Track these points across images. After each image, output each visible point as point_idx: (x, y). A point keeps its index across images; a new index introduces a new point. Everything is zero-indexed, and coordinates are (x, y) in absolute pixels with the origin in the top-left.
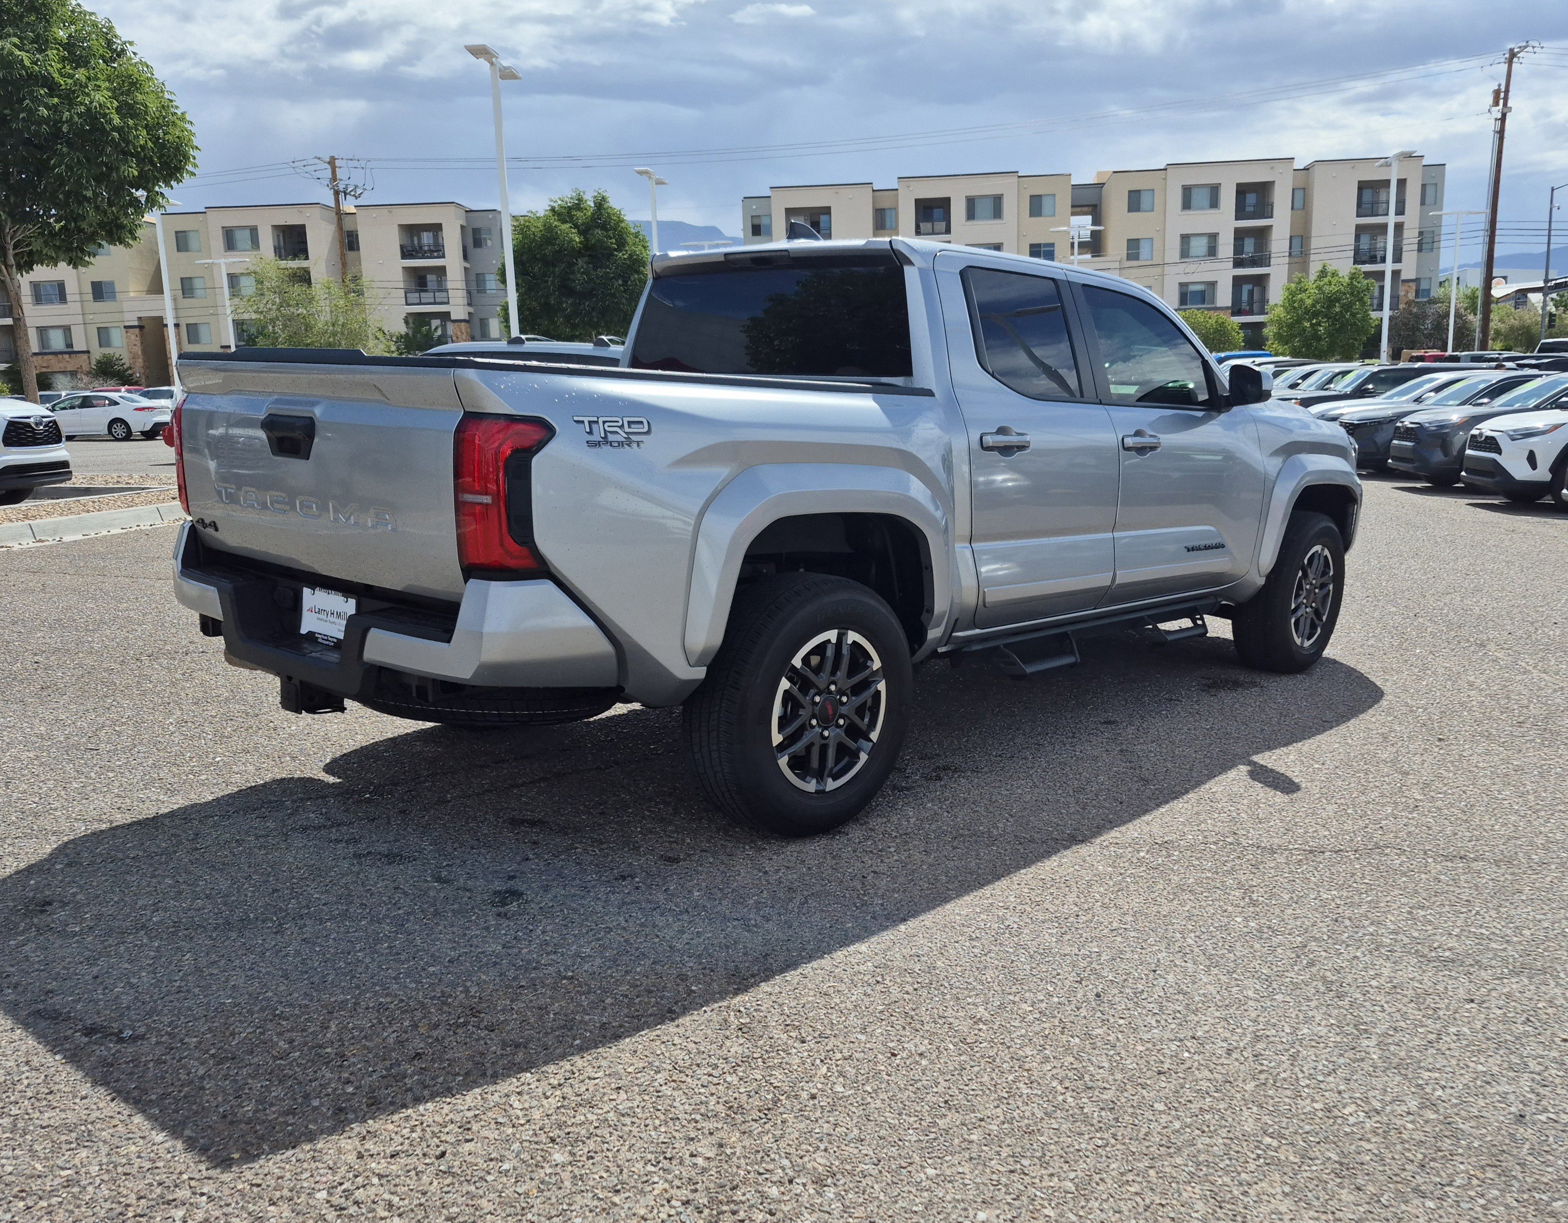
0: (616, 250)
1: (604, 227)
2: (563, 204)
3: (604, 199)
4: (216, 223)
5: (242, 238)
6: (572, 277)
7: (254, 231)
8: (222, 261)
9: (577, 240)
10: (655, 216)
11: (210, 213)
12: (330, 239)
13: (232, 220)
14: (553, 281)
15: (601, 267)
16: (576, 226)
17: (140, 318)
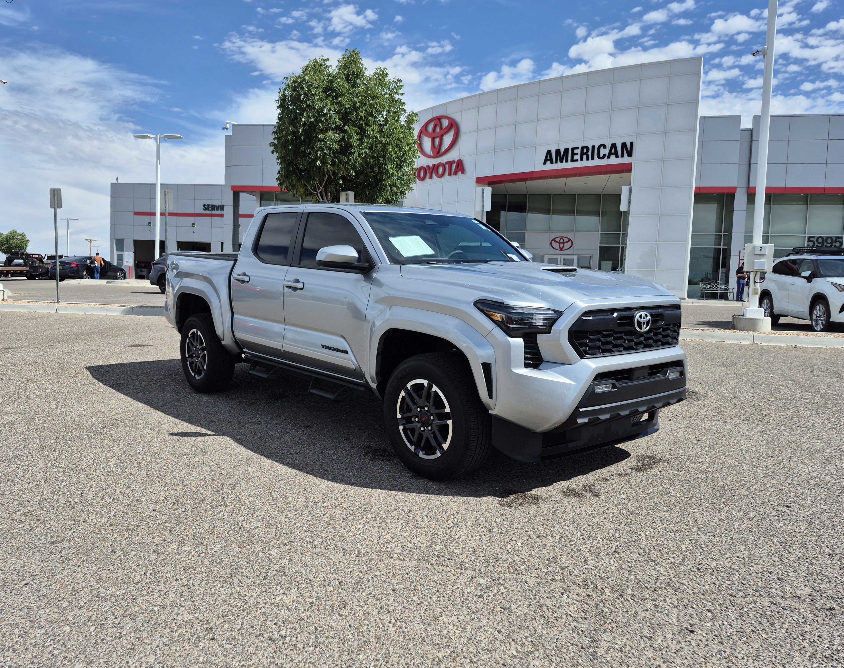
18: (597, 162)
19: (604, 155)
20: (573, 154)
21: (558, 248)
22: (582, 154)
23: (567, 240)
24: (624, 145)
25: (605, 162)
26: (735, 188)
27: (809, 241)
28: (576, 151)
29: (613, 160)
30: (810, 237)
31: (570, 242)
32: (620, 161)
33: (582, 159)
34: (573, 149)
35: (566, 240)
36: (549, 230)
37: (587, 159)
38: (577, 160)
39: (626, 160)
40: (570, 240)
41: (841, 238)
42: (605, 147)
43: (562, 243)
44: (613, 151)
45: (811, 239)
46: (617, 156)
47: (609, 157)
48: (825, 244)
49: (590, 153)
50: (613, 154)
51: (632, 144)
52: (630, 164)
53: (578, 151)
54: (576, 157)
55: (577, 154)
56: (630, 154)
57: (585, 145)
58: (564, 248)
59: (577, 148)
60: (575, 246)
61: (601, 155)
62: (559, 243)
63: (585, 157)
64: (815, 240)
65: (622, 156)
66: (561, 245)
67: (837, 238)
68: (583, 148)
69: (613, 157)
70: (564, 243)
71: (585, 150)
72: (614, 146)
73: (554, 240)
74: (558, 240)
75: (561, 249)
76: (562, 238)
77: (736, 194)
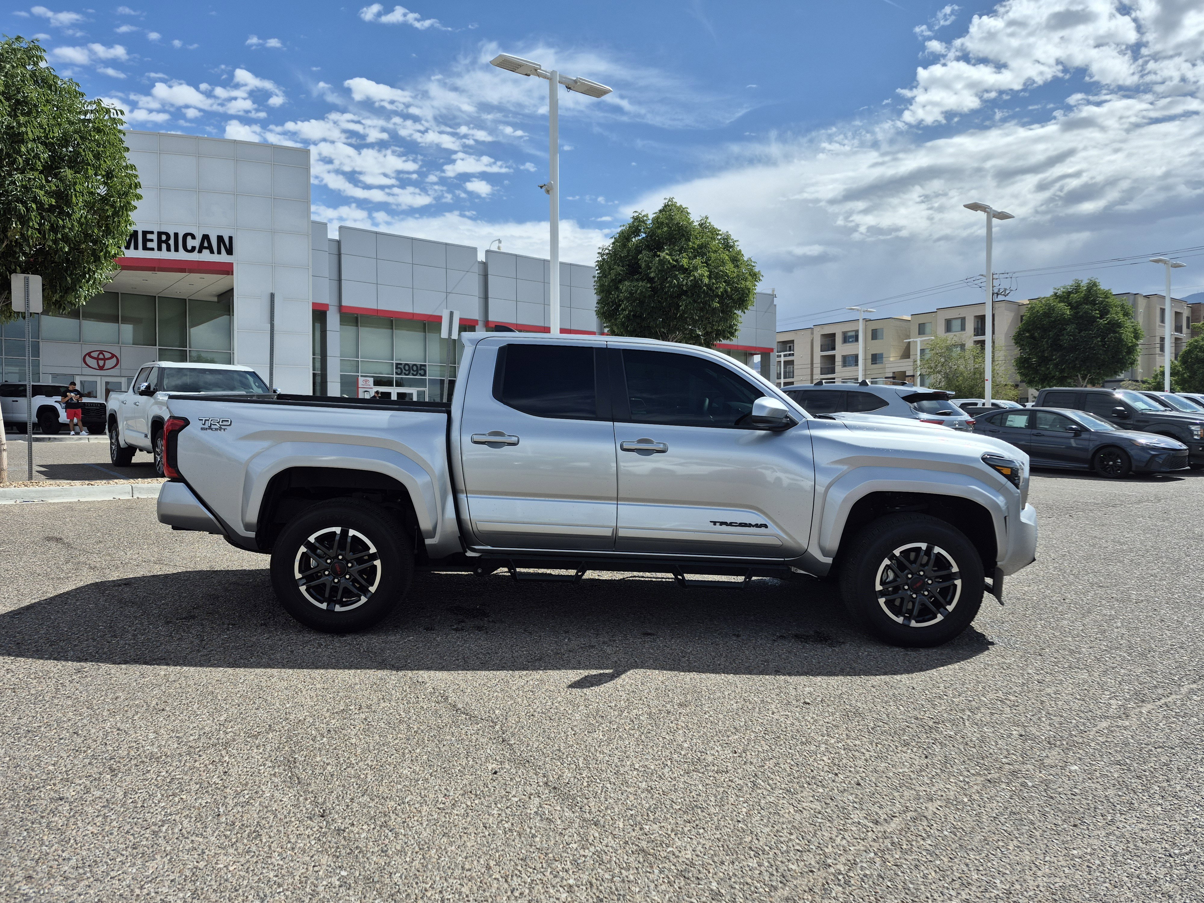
0: (1098, 318)
1: (1093, 303)
2: (1064, 290)
3: (1095, 284)
4: (942, 317)
5: (956, 325)
6: (1061, 338)
7: (963, 319)
8: (918, 340)
9: (1068, 313)
10: (1169, 291)
11: (939, 312)
12: (1010, 321)
13: (950, 315)
14: (1047, 342)
15: (1085, 330)
16: (1070, 304)
17: (894, 373)
18: (182, 255)
19: (193, 249)
20: (145, 240)
21: (97, 367)
22: (160, 242)
23: (110, 355)
24: (220, 239)
25: (194, 257)
26: (327, 306)
27: (397, 368)
28: (149, 236)
29: (206, 256)
30: (397, 364)
31: (115, 359)
32: (215, 258)
33: (160, 249)
34: (145, 233)
35: (108, 355)
36: (79, 339)
37: (168, 249)
38: (152, 249)
39: (224, 258)
40: (113, 356)
41: (425, 366)
42: (193, 237)
43: (101, 359)
44: (206, 244)
45: (399, 366)
46: (212, 252)
47: (200, 251)
48: (412, 372)
49: (172, 242)
50: (206, 248)
51: (231, 238)
52: (231, 265)
53: (154, 237)
54: (149, 245)
55: (152, 240)
56: (230, 252)
57: (163, 230)
58: (106, 367)
59: (152, 233)
60: (124, 363)
61: (189, 248)
62: (97, 359)
63: (164, 246)
64: (402, 367)
65: (219, 252)
66: (101, 363)
67: (421, 365)
68: (160, 234)
69: (206, 252)
70: (105, 359)
71: (164, 238)
72: (206, 237)
73: (89, 354)
74: (95, 355)
75: (101, 368)
76: (101, 352)
77: (328, 312)
